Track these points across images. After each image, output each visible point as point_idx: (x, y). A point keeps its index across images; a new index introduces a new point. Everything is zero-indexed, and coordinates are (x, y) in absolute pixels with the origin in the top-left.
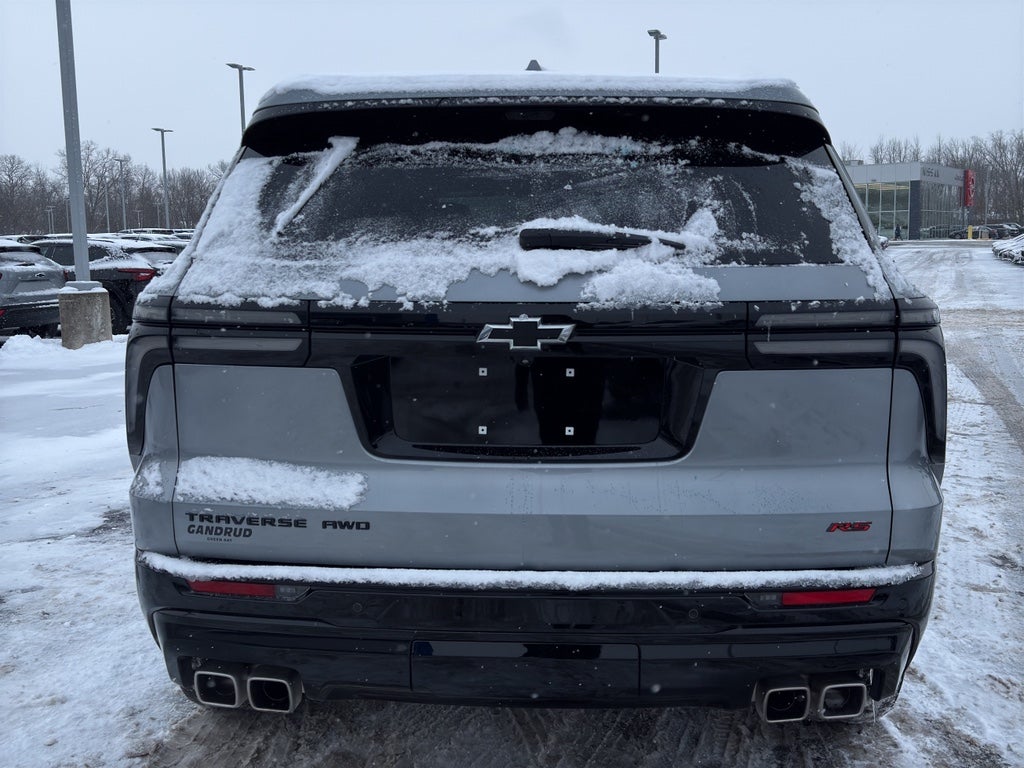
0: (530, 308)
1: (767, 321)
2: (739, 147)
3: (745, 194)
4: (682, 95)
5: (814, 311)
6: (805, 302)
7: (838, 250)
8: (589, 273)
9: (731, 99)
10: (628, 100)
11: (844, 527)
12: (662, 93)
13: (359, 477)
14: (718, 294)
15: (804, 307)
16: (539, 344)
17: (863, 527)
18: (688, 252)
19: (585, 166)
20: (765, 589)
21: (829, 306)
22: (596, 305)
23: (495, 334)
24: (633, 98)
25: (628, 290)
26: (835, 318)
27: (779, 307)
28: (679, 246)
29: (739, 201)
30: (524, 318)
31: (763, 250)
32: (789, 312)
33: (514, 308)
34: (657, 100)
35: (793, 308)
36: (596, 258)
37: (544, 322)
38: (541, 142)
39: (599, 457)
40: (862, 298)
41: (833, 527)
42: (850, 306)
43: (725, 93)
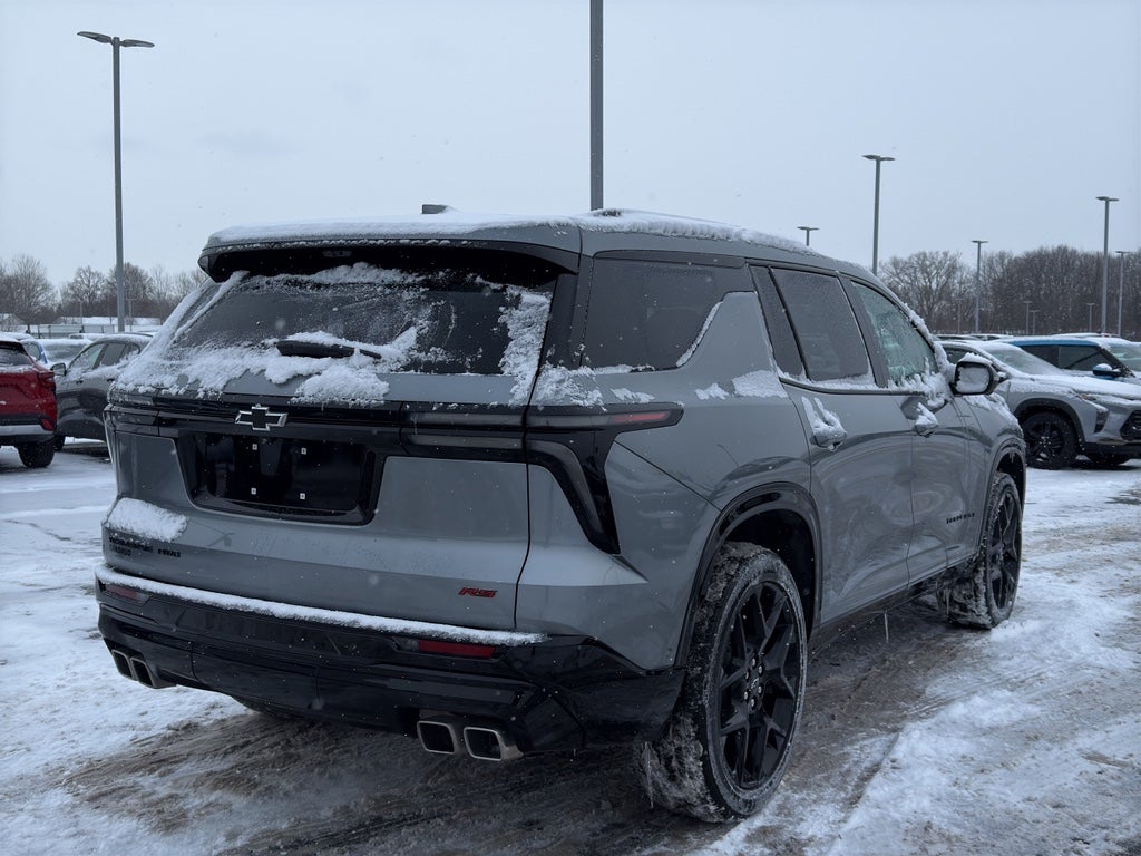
0: (264, 399)
1: (414, 419)
2: (474, 277)
3: (453, 317)
4: (420, 237)
5: (453, 411)
6: (446, 404)
7: (504, 363)
8: (310, 375)
9: (455, 240)
10: (382, 241)
11: (473, 592)
12: (407, 236)
13: (183, 519)
14: (384, 395)
15: (444, 408)
16: (268, 428)
17: (489, 594)
18: (384, 361)
19: (354, 294)
20: (403, 635)
21: (465, 408)
22: (302, 399)
23: (244, 418)
24: (386, 240)
25: (325, 389)
26: (467, 418)
27: (426, 407)
28: (377, 356)
29: (446, 322)
30: (258, 407)
31: (440, 362)
32: (431, 411)
33: (256, 398)
34: (401, 241)
35: (434, 408)
36: (314, 363)
37: (271, 411)
38: (341, 274)
39: (315, 517)
40: (496, 403)
41: (464, 592)
42: (483, 409)
43: (453, 235)
